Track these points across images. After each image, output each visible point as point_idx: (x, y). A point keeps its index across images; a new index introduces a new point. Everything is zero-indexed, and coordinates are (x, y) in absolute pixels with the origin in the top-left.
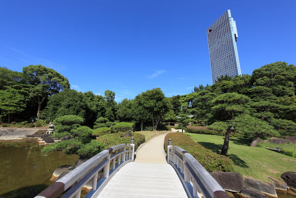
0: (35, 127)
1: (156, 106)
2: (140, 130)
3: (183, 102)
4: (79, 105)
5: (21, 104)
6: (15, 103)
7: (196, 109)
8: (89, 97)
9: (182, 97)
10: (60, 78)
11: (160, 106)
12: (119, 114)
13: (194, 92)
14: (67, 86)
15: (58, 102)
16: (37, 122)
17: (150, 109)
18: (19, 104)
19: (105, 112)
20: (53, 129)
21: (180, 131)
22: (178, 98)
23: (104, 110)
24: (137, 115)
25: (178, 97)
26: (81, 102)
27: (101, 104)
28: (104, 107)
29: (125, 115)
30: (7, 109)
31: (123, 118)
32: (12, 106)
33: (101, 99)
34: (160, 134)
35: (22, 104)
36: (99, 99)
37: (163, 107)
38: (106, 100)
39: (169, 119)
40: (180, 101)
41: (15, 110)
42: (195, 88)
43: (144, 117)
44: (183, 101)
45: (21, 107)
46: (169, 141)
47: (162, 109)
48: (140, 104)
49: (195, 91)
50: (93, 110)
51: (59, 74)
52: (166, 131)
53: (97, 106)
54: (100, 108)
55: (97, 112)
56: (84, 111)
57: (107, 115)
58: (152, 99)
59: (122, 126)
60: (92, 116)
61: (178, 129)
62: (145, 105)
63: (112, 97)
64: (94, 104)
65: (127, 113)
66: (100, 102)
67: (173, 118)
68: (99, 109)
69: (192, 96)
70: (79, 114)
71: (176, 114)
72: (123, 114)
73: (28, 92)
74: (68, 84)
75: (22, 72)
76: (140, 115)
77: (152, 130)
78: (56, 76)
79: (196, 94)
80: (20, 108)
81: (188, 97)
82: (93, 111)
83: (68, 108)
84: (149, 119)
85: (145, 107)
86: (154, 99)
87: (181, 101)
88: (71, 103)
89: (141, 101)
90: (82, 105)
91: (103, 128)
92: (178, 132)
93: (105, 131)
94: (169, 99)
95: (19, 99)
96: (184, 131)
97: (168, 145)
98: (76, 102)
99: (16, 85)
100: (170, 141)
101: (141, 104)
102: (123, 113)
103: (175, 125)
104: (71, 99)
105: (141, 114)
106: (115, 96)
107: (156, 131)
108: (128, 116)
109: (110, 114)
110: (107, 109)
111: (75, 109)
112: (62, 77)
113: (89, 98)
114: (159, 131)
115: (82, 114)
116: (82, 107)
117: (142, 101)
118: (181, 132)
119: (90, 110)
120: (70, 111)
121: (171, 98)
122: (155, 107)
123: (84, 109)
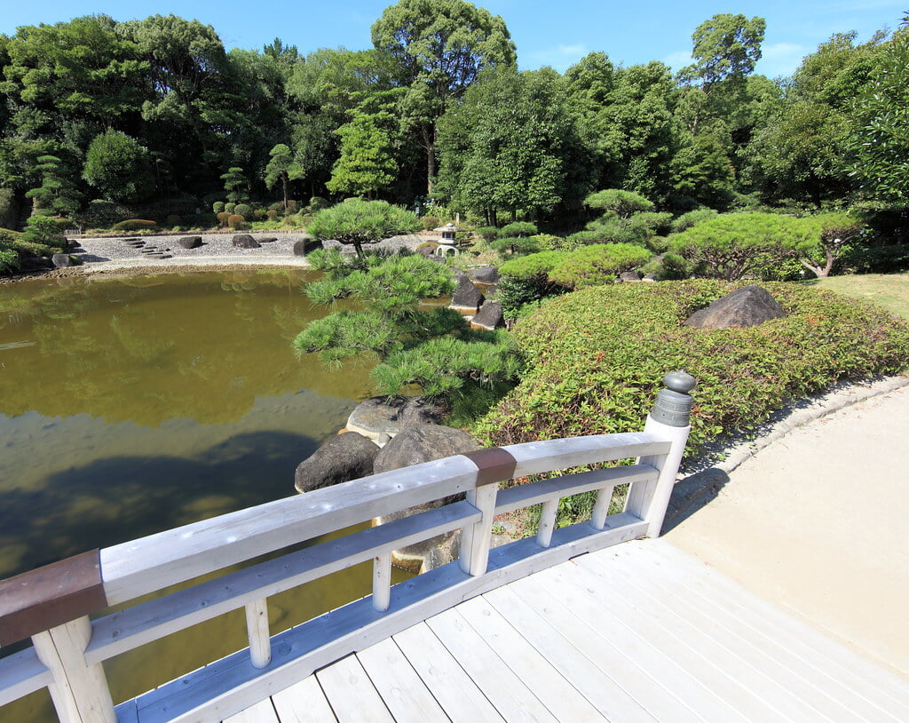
0: (425, 231)
4: (533, 136)
5: (384, 160)
6: (373, 160)
8: (588, 87)
10: (476, 25)
12: (759, 158)
14: (500, 56)
15: (464, 137)
16: (429, 213)
18: (380, 163)
19: (673, 152)
20: (452, 242)
23: (668, 143)
26: (539, 120)
27: (651, 110)
28: (668, 127)
29: (803, 163)
30: (360, 181)
31: (782, 181)
32: (367, 169)
33: (655, 80)
35: (386, 159)
36: (644, 86)
38: (700, 81)
41: (375, 182)
45: (387, 171)
50: (606, 150)
51: (468, 9)
53: (628, 125)
54: (641, 135)
55: (627, 160)
56: (552, 162)
57: (689, 170)
60: (596, 181)
63: (740, 54)
64: (612, 120)
65: (822, 146)
66: (645, 104)
68: (635, 144)
70: (534, 179)
72: (785, 156)
73: (396, 115)
74: (504, 44)
75: (372, 47)
78: (461, 24)
80: (385, 174)
82: (602, 157)
83: (495, 157)
88: (501, 131)
90: (545, 135)
91: (605, 250)
93: (609, 264)
95: (377, 144)
98: (522, 121)
99: (366, 101)
102: (791, 149)
104: (499, 112)
106: (763, 45)
109: (708, 159)
110: (687, 136)
111: (516, 156)
112: (483, 21)
113: (590, 93)
115: (545, 176)
116: (546, 144)
119: (590, 152)
120: (501, 167)
123: (555, 152)
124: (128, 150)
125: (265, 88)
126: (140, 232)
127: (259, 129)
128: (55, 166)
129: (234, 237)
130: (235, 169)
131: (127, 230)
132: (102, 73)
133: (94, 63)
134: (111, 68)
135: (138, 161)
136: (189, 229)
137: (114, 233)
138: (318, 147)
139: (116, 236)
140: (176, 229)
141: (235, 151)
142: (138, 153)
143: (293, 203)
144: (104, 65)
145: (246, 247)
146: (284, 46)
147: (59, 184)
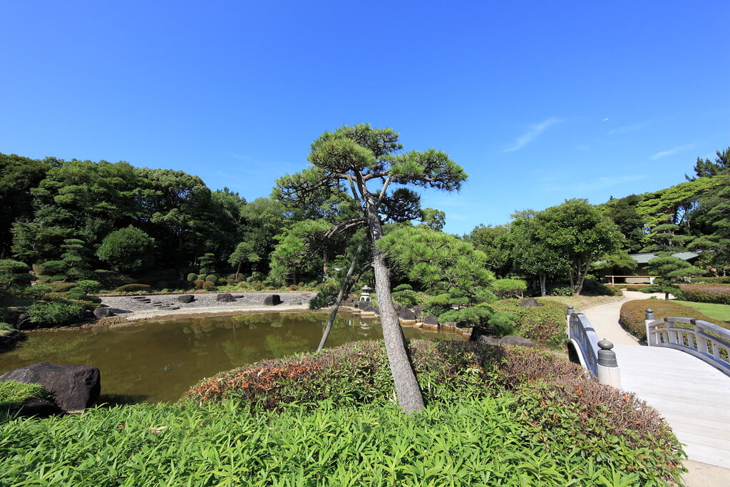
1: (578, 241)
2: (540, 295)
3: (651, 214)
7: (710, 240)
9: (647, 198)
11: (590, 241)
13: (697, 177)
17: (566, 249)
20: (368, 294)
21: (661, 296)
22: (630, 204)
24: (532, 264)
25: (632, 201)
34: (593, 304)
37: (599, 243)
39: (608, 265)
40: (639, 211)
42: (699, 162)
43: (550, 266)
44: (653, 210)
46: (648, 312)
47: (597, 246)
48: (535, 239)
49: (698, 175)
52: (606, 296)
58: (567, 227)
59: (505, 286)
61: (652, 292)
62: (549, 240)
65: (493, 258)
67: (622, 264)
69: (688, 191)
71: (629, 250)
76: (538, 262)
77: (571, 295)
79: (705, 183)
81: (671, 196)
84: (564, 270)
85: (549, 246)
86: (572, 226)
87: (643, 213)
89: (538, 234)
92: (652, 298)
94: (600, 208)
96: (671, 297)
97: (647, 318)
100: (651, 312)
101: (538, 240)
103: (627, 280)
105: (539, 260)
106: (445, 220)
107: (582, 297)
108: (496, 265)
114: (588, 297)
117: (542, 232)
118: (664, 298)
121: (603, 205)
122: (577, 244)
124: (143, 239)
125: (229, 213)
126: (138, 292)
127: (223, 233)
128: (82, 247)
129: (219, 295)
130: (209, 254)
131: (128, 291)
132: (127, 193)
133: (124, 188)
134: (136, 191)
135: (149, 247)
136: (174, 291)
137: (118, 294)
138: (261, 245)
139: (120, 296)
140: (165, 291)
141: (208, 243)
142: (150, 242)
143: (241, 275)
144: (131, 189)
145: (227, 301)
146: (230, 192)
147: (80, 259)
